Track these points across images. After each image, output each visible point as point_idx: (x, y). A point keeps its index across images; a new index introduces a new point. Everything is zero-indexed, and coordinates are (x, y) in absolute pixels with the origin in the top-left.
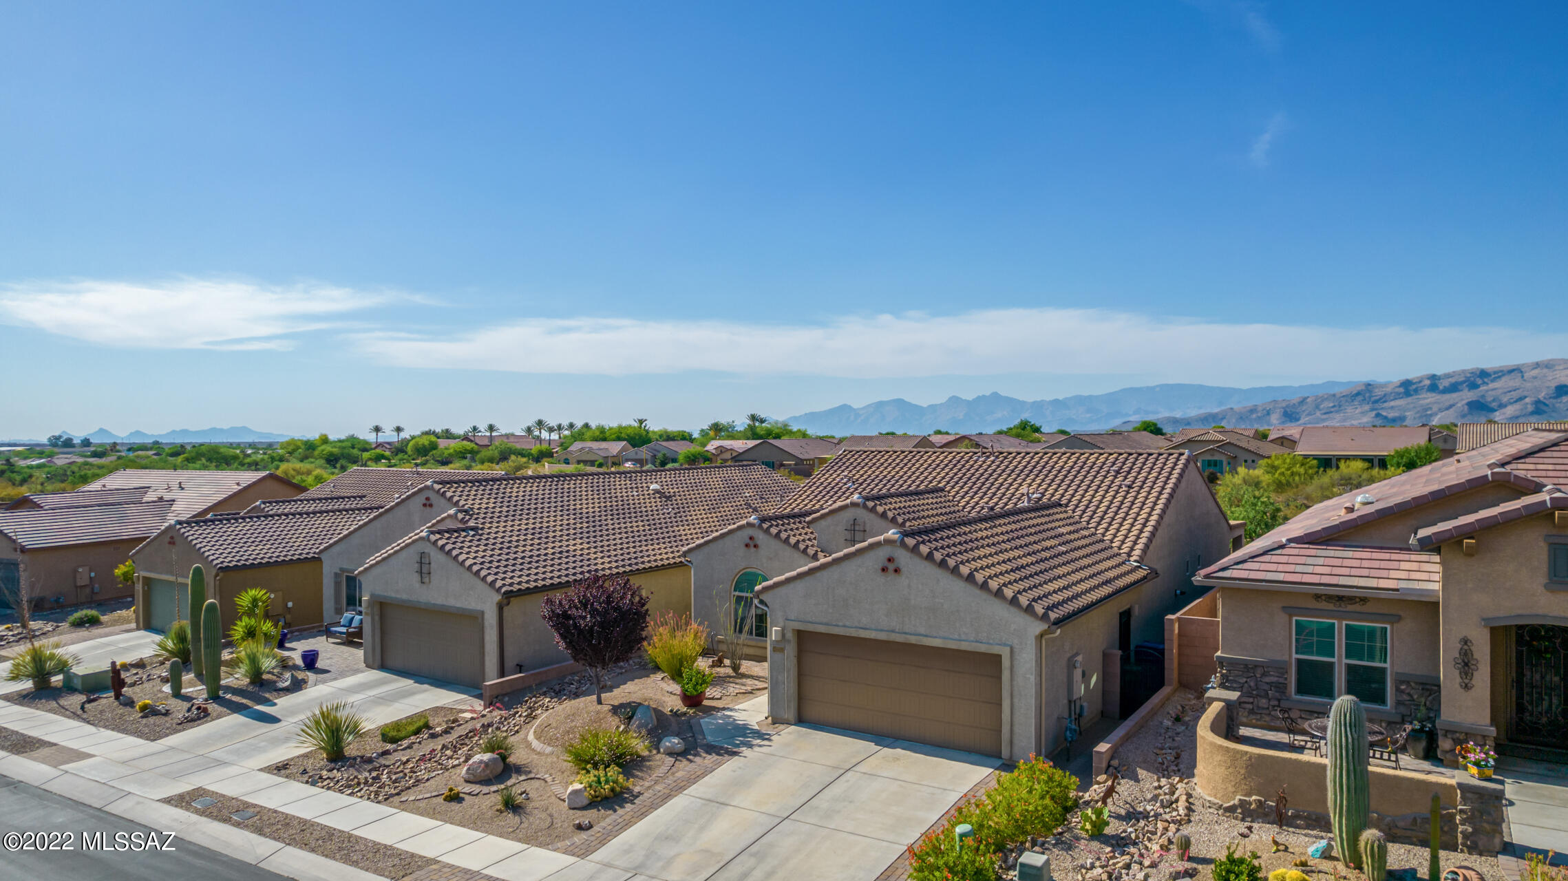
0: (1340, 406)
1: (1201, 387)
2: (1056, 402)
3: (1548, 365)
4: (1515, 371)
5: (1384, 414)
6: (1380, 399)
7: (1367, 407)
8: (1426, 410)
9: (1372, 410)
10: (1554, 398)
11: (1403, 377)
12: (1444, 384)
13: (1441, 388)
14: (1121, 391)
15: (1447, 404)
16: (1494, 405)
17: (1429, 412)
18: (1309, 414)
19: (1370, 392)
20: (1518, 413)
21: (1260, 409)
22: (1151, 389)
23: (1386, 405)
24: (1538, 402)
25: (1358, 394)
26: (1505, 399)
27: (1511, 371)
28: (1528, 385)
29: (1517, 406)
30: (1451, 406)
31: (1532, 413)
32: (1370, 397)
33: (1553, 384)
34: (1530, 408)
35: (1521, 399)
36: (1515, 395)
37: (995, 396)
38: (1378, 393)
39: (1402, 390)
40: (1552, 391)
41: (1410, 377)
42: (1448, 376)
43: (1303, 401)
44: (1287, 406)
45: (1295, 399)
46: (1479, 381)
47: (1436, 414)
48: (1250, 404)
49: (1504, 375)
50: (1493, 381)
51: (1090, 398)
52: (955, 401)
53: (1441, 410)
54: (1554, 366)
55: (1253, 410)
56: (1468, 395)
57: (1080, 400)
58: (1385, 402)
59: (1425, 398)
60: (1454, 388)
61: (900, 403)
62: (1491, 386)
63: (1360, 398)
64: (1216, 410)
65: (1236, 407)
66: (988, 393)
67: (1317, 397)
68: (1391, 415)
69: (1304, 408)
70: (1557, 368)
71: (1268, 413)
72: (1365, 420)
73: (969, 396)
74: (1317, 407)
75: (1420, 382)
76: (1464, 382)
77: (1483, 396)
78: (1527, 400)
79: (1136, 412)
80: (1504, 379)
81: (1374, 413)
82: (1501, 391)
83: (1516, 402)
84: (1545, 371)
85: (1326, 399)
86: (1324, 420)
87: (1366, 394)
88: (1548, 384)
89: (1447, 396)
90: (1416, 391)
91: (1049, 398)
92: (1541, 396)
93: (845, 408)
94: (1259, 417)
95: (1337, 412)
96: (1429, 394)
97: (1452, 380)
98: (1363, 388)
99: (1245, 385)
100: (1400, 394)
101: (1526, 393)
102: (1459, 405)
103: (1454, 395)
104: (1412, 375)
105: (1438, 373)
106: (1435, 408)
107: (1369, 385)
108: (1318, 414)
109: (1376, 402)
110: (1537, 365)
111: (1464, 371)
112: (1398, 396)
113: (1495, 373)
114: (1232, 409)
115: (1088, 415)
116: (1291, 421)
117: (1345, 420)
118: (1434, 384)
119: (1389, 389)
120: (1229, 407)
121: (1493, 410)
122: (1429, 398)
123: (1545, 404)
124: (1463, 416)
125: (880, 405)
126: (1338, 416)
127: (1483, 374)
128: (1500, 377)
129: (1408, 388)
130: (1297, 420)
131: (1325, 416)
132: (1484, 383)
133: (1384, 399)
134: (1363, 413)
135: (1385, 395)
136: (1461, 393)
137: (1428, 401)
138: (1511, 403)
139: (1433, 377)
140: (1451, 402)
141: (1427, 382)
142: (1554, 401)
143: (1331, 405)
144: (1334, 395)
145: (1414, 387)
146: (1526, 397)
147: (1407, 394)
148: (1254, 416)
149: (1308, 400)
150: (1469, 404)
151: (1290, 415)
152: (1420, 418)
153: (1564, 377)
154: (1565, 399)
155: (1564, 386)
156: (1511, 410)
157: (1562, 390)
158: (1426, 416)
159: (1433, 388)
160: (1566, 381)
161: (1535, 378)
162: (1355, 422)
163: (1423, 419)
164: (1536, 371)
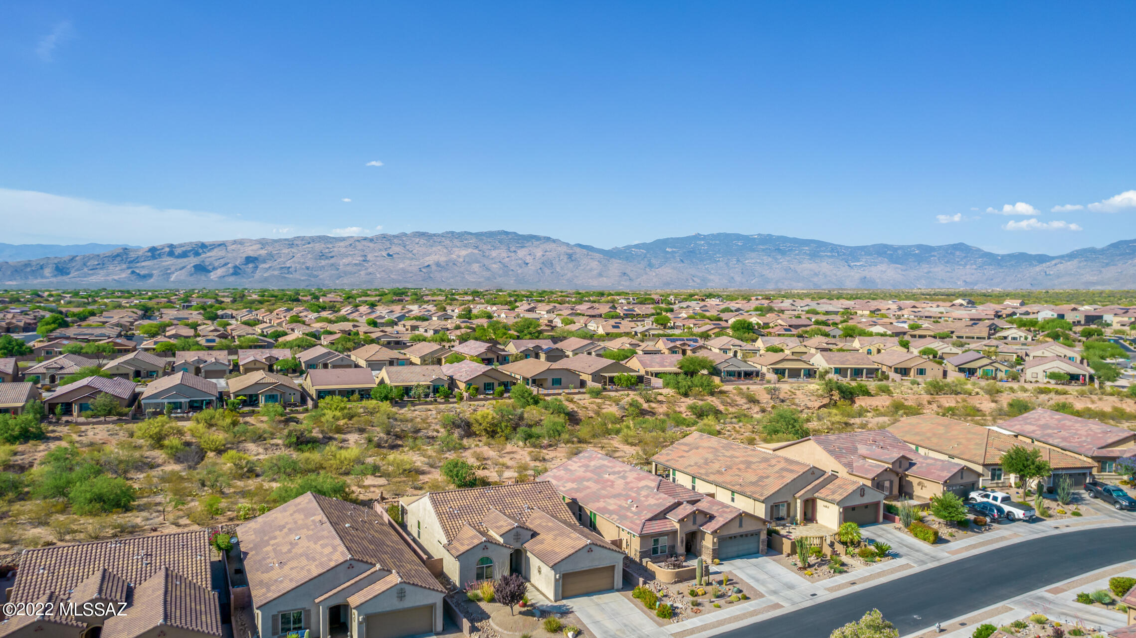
0: (103, 264)
3: (241, 242)
4: (222, 245)
5: (138, 271)
6: (134, 260)
7: (124, 266)
8: (167, 269)
9: (128, 268)
10: (246, 264)
11: (151, 245)
12: (178, 251)
13: (176, 254)
15: (181, 266)
16: (210, 268)
17: (169, 271)
18: (78, 270)
19: (127, 254)
20: (224, 274)
21: (33, 263)
23: (138, 265)
24: (235, 267)
25: (118, 255)
26: (216, 264)
27: (220, 245)
28: (230, 255)
29: (223, 269)
30: (184, 268)
32: (127, 258)
33: (245, 255)
34: (231, 271)
35: (226, 264)
36: (222, 261)
38: (133, 255)
39: (149, 254)
40: (243, 260)
41: (154, 246)
42: (181, 246)
43: (73, 259)
44: (59, 263)
45: (66, 256)
46: (201, 251)
47: (173, 273)
48: (22, 259)
49: (215, 247)
50: (209, 251)
53: (176, 270)
54: (244, 243)
55: (27, 265)
56: (193, 261)
58: (138, 262)
59: (166, 261)
60: (184, 255)
62: (208, 254)
63: (119, 259)
65: (10, 261)
67: (84, 257)
68: (143, 272)
69: (74, 264)
70: (245, 244)
71: (42, 267)
72: (123, 275)
74: (85, 264)
75: (163, 249)
76: (191, 251)
77: (203, 261)
78: (230, 265)
80: (216, 250)
81: (129, 271)
82: (214, 258)
83: (223, 266)
84: (239, 246)
85: (92, 258)
86: (93, 275)
87: (123, 255)
88: (241, 255)
89: (180, 260)
90: (160, 255)
92: (237, 263)
94: (33, 271)
95: (101, 269)
96: (169, 258)
97: (184, 249)
98: (122, 251)
99: (16, 242)
100: (148, 257)
101: (228, 261)
102: (188, 267)
103: (185, 260)
104: (157, 244)
105: (175, 243)
106: (173, 269)
107: (126, 249)
108: (86, 269)
109: (131, 262)
110: (235, 242)
111: (191, 243)
112: (147, 259)
113: (210, 245)
114: (7, 263)
116: (62, 275)
117: (108, 275)
118: (171, 251)
119: (140, 253)
121: (210, 272)
122: (168, 261)
123: (240, 269)
124: (191, 275)
126: (102, 272)
127: (203, 246)
128: (213, 249)
129: (154, 253)
130: (68, 274)
131: (91, 272)
132: (204, 252)
133: (137, 260)
134: (122, 270)
135: (138, 257)
136: (189, 259)
137: (168, 263)
138: (220, 267)
139: (171, 246)
140: (183, 265)
141: (167, 249)
142: (244, 266)
143: (96, 263)
144: (98, 256)
145: (158, 252)
146: (228, 263)
147: (154, 257)
148: (29, 269)
149: (77, 258)
150: (195, 267)
151: (61, 269)
152: (163, 275)
153: (250, 251)
154: (251, 265)
155: (250, 257)
156: (220, 272)
157: (249, 260)
158: (166, 274)
159: (171, 254)
160: (251, 254)
161: (233, 250)
162: (116, 277)
163: (165, 276)
164: (234, 246)
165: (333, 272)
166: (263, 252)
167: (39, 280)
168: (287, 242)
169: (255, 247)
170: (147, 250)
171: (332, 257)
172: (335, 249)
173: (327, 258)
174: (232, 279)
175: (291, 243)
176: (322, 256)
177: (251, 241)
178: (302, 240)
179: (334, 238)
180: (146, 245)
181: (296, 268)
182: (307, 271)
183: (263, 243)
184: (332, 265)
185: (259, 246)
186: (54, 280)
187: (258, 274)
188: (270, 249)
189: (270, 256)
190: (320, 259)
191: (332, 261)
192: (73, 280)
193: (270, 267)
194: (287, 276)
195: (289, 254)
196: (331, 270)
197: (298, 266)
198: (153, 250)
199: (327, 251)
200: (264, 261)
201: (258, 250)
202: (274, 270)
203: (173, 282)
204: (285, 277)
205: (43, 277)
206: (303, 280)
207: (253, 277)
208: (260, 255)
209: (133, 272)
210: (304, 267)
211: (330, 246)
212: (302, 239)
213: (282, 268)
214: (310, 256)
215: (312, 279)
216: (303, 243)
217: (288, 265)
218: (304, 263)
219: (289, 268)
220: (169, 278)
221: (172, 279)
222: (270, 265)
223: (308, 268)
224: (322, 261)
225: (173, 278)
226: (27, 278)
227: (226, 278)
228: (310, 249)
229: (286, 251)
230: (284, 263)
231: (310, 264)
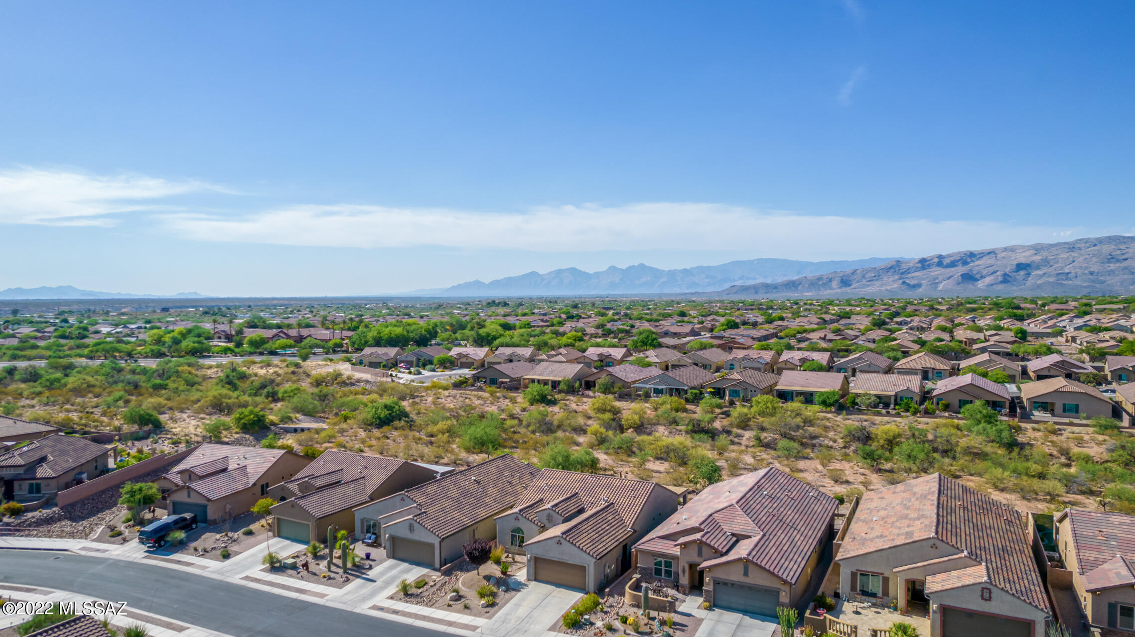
0: (879, 276)
1: (785, 261)
2: (685, 271)
3: (1012, 249)
4: (991, 253)
5: (908, 282)
6: (905, 271)
7: (897, 277)
8: (935, 279)
9: (900, 279)
10: (1015, 272)
11: (921, 256)
12: (947, 261)
13: (945, 264)
14: (730, 263)
15: (948, 275)
16: (978, 276)
17: (937, 281)
18: (858, 282)
19: (899, 266)
20: (993, 282)
21: (825, 277)
22: (751, 262)
23: (909, 275)
24: (1005, 275)
25: (891, 268)
26: (984, 273)
27: (989, 253)
28: (999, 263)
29: (992, 277)
30: (950, 277)
31: (1001, 282)
32: (899, 270)
33: (1015, 263)
34: (1000, 279)
35: (995, 272)
36: (991, 269)
37: (642, 266)
38: (904, 267)
39: (920, 265)
40: (1014, 267)
41: (925, 256)
42: (949, 256)
43: (854, 272)
44: (843, 276)
45: (849, 270)
46: (969, 260)
47: (941, 282)
48: (818, 274)
49: (984, 256)
50: (977, 260)
51: (709, 268)
52: (613, 269)
53: (944, 280)
55: (820, 279)
56: (961, 270)
57: (701, 269)
58: (909, 273)
59: (935, 271)
60: (953, 264)
61: (573, 270)
62: (977, 263)
63: (892, 270)
64: (795, 278)
65: (808, 276)
66: (636, 264)
67: (863, 270)
68: (913, 282)
69: (855, 277)
70: (1017, 251)
71: (830, 281)
72: (895, 286)
73: (624, 267)
74: (864, 277)
75: (932, 260)
76: (959, 260)
77: (971, 270)
78: (998, 273)
79: (741, 278)
80: (984, 258)
81: (901, 281)
82: (982, 267)
83: (992, 274)
84: (1010, 253)
85: (870, 271)
86: (868, 286)
87: (896, 268)
88: (1012, 262)
89: (948, 270)
90: (929, 266)
91: (680, 267)
92: (1007, 271)
93: (533, 274)
94: (824, 283)
95: (877, 280)
96: (937, 269)
97: (952, 259)
98: (895, 263)
99: (816, 260)
100: (918, 268)
101: (997, 269)
102: (956, 276)
103: (953, 269)
104: (927, 254)
105: (944, 254)
106: (941, 278)
107: (898, 261)
108: (864, 281)
109: (903, 273)
110: (1005, 249)
111: (959, 253)
112: (917, 270)
113: (979, 254)
114: (806, 277)
115: (707, 280)
116: (846, 286)
117: (882, 286)
118: (940, 261)
119: (911, 265)
120: (805, 275)
121: (977, 280)
122: (937, 271)
123: (1010, 277)
124: (959, 284)
125: (559, 272)
126: (878, 283)
127: (972, 255)
128: (982, 257)
129: (924, 263)
130: (850, 285)
131: (868, 283)
132: (972, 261)
133: (907, 271)
134: (895, 281)
135: (909, 269)
136: (957, 268)
137: (936, 273)
138: (989, 275)
139: (940, 257)
140: (951, 274)
141: (936, 260)
143: (873, 275)
144: (875, 268)
145: (928, 263)
146: (997, 271)
147: (923, 268)
148: (821, 282)
149: (858, 272)
150: (962, 275)
151: (845, 282)
152: (931, 284)
153: (1022, 258)
154: (1022, 273)
155: (1022, 264)
156: (988, 280)
157: (1020, 267)
158: (934, 283)
159: (940, 264)
160: (1023, 260)
161: (1004, 258)
162: (888, 288)
163: (933, 286)
164: (1004, 254)
165: (1126, 277)
166: (1037, 258)
167: (828, 292)
168: (1066, 246)
169: (1028, 253)
170: (918, 261)
171: (1126, 259)
172: (1130, 250)
173: (1118, 261)
174: (1001, 287)
175: (1072, 247)
176: (1111, 258)
177: (1023, 247)
178: (1086, 243)
179: (1129, 237)
180: (918, 256)
181: (1076, 273)
182: (1091, 277)
183: (1038, 249)
184: (1126, 268)
185: (1034, 252)
186: (839, 291)
187: (1030, 282)
188: (1045, 254)
189: (1046, 262)
190: (1108, 262)
191: (1125, 264)
192: (853, 290)
193: (1044, 274)
194: (1065, 282)
195: (1068, 258)
196: (1124, 274)
197: (1079, 272)
198: (923, 261)
199: (1119, 252)
200: (1038, 268)
201: (1030, 256)
202: (1049, 276)
203: (941, 291)
204: (1061, 284)
205: (831, 288)
206: (1085, 287)
207: (1025, 284)
208: (1033, 261)
209: (904, 283)
210: (1086, 272)
211: (1123, 247)
212: (1087, 241)
213: (1059, 274)
214: (1094, 259)
215: (1098, 286)
216: (1088, 245)
217: (1067, 271)
218: (1086, 268)
219: (1068, 273)
220: (937, 287)
221: (940, 289)
222: (1045, 271)
223: (1092, 273)
224: (1112, 265)
225: (941, 287)
226: (819, 290)
227: (994, 287)
228: (1096, 252)
229: (1065, 256)
230: (1062, 268)
231: (1095, 268)
